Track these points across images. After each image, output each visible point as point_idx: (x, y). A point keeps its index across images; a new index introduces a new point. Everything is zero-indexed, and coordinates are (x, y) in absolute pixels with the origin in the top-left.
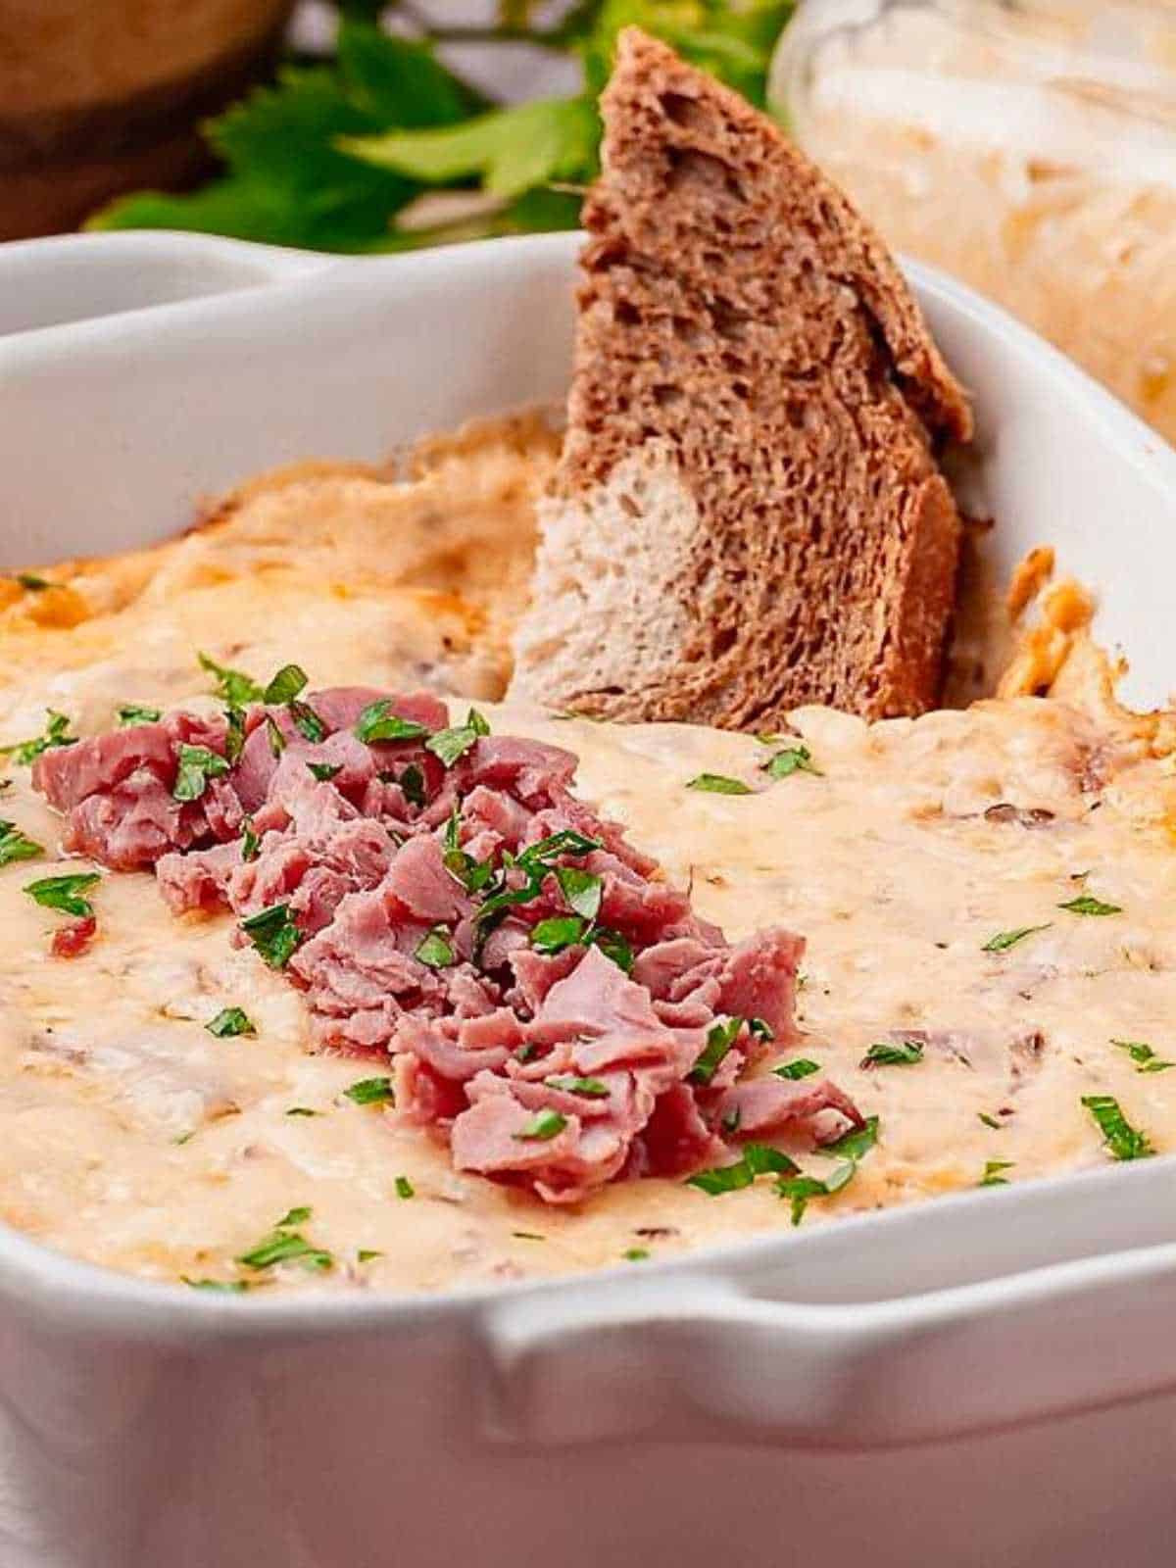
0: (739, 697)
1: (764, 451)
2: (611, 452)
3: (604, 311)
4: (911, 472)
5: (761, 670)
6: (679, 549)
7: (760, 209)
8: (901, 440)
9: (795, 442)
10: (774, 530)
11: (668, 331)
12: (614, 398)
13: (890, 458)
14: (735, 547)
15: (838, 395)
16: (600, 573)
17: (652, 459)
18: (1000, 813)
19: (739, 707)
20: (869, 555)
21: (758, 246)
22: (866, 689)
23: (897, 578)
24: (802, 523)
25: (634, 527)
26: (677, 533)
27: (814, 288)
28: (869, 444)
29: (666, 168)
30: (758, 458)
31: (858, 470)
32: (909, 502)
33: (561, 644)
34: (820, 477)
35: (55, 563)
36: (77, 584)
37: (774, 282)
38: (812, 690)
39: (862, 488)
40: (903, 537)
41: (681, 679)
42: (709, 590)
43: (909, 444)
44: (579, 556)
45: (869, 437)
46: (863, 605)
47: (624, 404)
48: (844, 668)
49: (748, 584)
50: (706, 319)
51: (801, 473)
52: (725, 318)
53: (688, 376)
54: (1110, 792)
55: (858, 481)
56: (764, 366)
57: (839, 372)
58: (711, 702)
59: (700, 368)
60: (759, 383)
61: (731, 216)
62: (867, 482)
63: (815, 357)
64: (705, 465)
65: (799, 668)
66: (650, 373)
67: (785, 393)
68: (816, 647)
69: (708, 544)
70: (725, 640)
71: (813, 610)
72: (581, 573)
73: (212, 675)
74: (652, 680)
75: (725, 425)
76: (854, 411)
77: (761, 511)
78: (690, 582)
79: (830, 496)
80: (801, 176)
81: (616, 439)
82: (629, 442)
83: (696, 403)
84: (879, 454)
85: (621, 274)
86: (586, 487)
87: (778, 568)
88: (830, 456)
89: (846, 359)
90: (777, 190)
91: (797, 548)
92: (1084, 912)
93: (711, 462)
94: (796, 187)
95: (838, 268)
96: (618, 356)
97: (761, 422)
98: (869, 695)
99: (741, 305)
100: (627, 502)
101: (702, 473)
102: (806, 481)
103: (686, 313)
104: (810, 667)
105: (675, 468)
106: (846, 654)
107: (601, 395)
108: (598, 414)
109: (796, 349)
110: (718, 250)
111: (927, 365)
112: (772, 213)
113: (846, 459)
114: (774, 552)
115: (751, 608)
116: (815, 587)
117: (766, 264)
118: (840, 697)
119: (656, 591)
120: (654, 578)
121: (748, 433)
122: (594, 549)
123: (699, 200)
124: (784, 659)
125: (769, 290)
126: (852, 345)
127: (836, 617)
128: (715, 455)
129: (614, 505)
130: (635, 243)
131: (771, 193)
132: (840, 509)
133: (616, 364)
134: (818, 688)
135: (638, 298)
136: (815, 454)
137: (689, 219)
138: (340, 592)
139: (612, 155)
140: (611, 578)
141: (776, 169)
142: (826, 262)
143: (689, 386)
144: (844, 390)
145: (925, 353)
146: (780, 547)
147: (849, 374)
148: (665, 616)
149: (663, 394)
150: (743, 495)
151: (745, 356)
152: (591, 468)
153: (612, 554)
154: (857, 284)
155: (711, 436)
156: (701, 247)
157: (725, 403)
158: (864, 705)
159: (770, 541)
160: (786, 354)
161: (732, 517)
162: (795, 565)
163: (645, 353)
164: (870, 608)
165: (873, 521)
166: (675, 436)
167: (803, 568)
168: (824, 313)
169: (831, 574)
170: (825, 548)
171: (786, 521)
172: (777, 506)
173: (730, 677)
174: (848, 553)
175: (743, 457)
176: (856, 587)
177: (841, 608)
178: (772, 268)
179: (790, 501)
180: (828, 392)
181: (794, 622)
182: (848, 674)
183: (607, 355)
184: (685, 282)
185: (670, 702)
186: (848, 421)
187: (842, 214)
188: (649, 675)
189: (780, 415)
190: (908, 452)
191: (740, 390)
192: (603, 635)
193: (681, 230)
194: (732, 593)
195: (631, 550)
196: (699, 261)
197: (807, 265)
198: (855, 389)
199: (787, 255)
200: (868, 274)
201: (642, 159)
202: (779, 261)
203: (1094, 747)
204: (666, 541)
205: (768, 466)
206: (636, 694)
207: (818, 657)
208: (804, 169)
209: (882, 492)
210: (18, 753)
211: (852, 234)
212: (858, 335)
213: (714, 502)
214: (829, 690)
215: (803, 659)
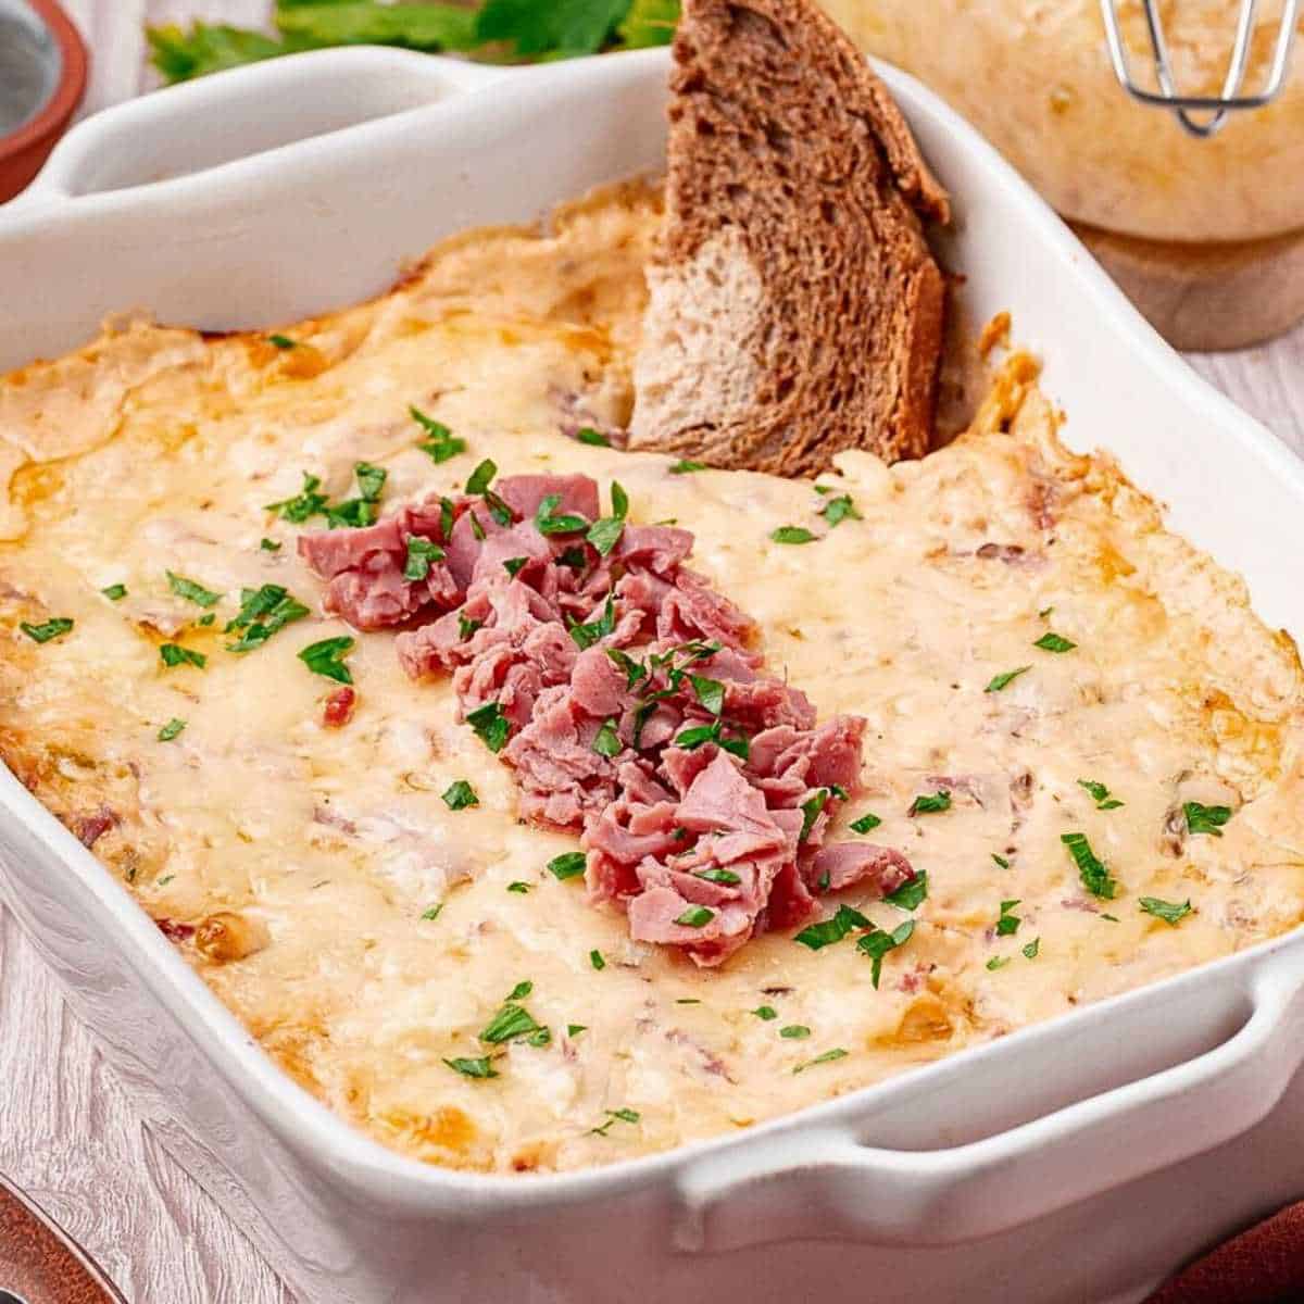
0: (798, 434)
1: (807, 239)
2: (699, 235)
3: (689, 125)
4: (911, 262)
5: (812, 413)
6: (750, 313)
7: (797, 56)
8: (902, 238)
9: (829, 232)
10: (816, 300)
11: (735, 143)
12: (699, 192)
13: (896, 252)
14: (789, 312)
15: (857, 200)
16: (694, 329)
17: (727, 244)
18: (987, 551)
19: (799, 442)
20: (884, 325)
21: (796, 83)
22: (886, 434)
23: (904, 346)
24: (834, 296)
25: (717, 295)
26: (748, 300)
27: (837, 118)
28: (880, 240)
29: (729, 20)
30: (803, 244)
31: (873, 259)
32: (910, 286)
33: (669, 386)
34: (847, 262)
35: (298, 324)
36: (317, 341)
37: (808, 111)
38: (849, 430)
39: (877, 274)
40: (907, 313)
41: (757, 418)
42: (773, 346)
43: (908, 241)
44: (678, 316)
45: (880, 234)
46: (882, 365)
47: (706, 198)
48: (870, 415)
49: (800, 343)
50: (761, 137)
51: (833, 257)
52: (774, 136)
53: (750, 178)
54: (1061, 529)
55: (872, 267)
56: (804, 175)
57: (858, 185)
58: (777, 436)
59: (758, 173)
60: (801, 187)
61: (776, 60)
62: (880, 268)
63: (840, 170)
64: (765, 248)
65: (839, 411)
66: (723, 176)
67: (820, 197)
68: (850, 395)
69: (770, 310)
70: (786, 386)
71: (846, 365)
72: (679, 329)
73: (420, 425)
74: (735, 420)
75: (778, 217)
76: (868, 213)
77: (806, 285)
78: (757, 341)
79: (855, 278)
80: (824, 35)
81: (702, 224)
82: (711, 227)
83: (758, 199)
84: (888, 249)
85: (701, 98)
86: (682, 262)
87: (821, 331)
88: (855, 247)
89: (861, 175)
90: (809, 42)
91: (833, 315)
92: (1051, 649)
93: (770, 245)
94: (822, 42)
95: (854, 105)
96: (700, 160)
97: (803, 217)
98: (889, 439)
99: (786, 127)
100: (710, 274)
101: (763, 254)
102: (837, 264)
103: (747, 130)
104: (847, 412)
105: (745, 250)
106: (872, 403)
107: (689, 191)
108: (689, 205)
109: (826, 164)
110: (766, 84)
111: (918, 182)
112: (806, 60)
113: (865, 250)
114: (817, 317)
115: (803, 363)
116: (847, 347)
117: (802, 97)
118: (869, 439)
119: (734, 346)
120: (733, 336)
121: (795, 224)
122: (689, 312)
123: (752, 47)
124: (828, 404)
125: (805, 117)
126: (865, 163)
127: (863, 372)
128: (773, 239)
129: (702, 277)
130: (709, 77)
131: (805, 46)
132: (863, 287)
133: (699, 167)
134: (854, 429)
135: (713, 118)
136: (842, 245)
137: (747, 60)
138: (509, 339)
139: (690, 10)
140: (702, 335)
141: (807, 28)
142: (845, 100)
143: (752, 186)
144: (862, 198)
145: (917, 174)
146: (821, 314)
147: (864, 186)
148: (742, 367)
149: (733, 191)
150: (795, 271)
151: (790, 165)
152: (685, 247)
153: (703, 316)
154: (867, 118)
155: (769, 224)
156: (755, 81)
157: (778, 200)
158: (886, 446)
159: (813, 311)
160: (819, 168)
161: (786, 288)
162: (832, 329)
163: (720, 159)
164: (886, 369)
165: (887, 299)
166: (744, 225)
167: (838, 332)
168: (846, 137)
169: (858, 339)
170: (852, 317)
171: (825, 294)
172: (817, 283)
173: (790, 418)
174: (869, 322)
175: (793, 242)
176: (876, 350)
177: (867, 365)
178: (807, 100)
179: (826, 279)
180: (850, 198)
181: (833, 374)
182: (873, 420)
183: (692, 159)
184: (745, 107)
185: (750, 438)
186: (865, 222)
187: (854, 63)
188: (734, 415)
189: (816, 213)
190: (908, 247)
191: (788, 191)
192: (699, 383)
193: (742, 68)
194: (789, 351)
195: (716, 313)
196: (755, 94)
197: (831, 101)
198: (869, 198)
199: (817, 91)
200: (874, 112)
201: (712, 15)
202: (812, 95)
203: (1047, 485)
204: (743, 307)
205: (810, 249)
206: (726, 431)
207: (853, 404)
208: (828, 28)
209: (892, 277)
210: (283, 511)
211: (862, 80)
212: (869, 156)
213: (773, 277)
214: (860, 431)
215: (841, 405)
